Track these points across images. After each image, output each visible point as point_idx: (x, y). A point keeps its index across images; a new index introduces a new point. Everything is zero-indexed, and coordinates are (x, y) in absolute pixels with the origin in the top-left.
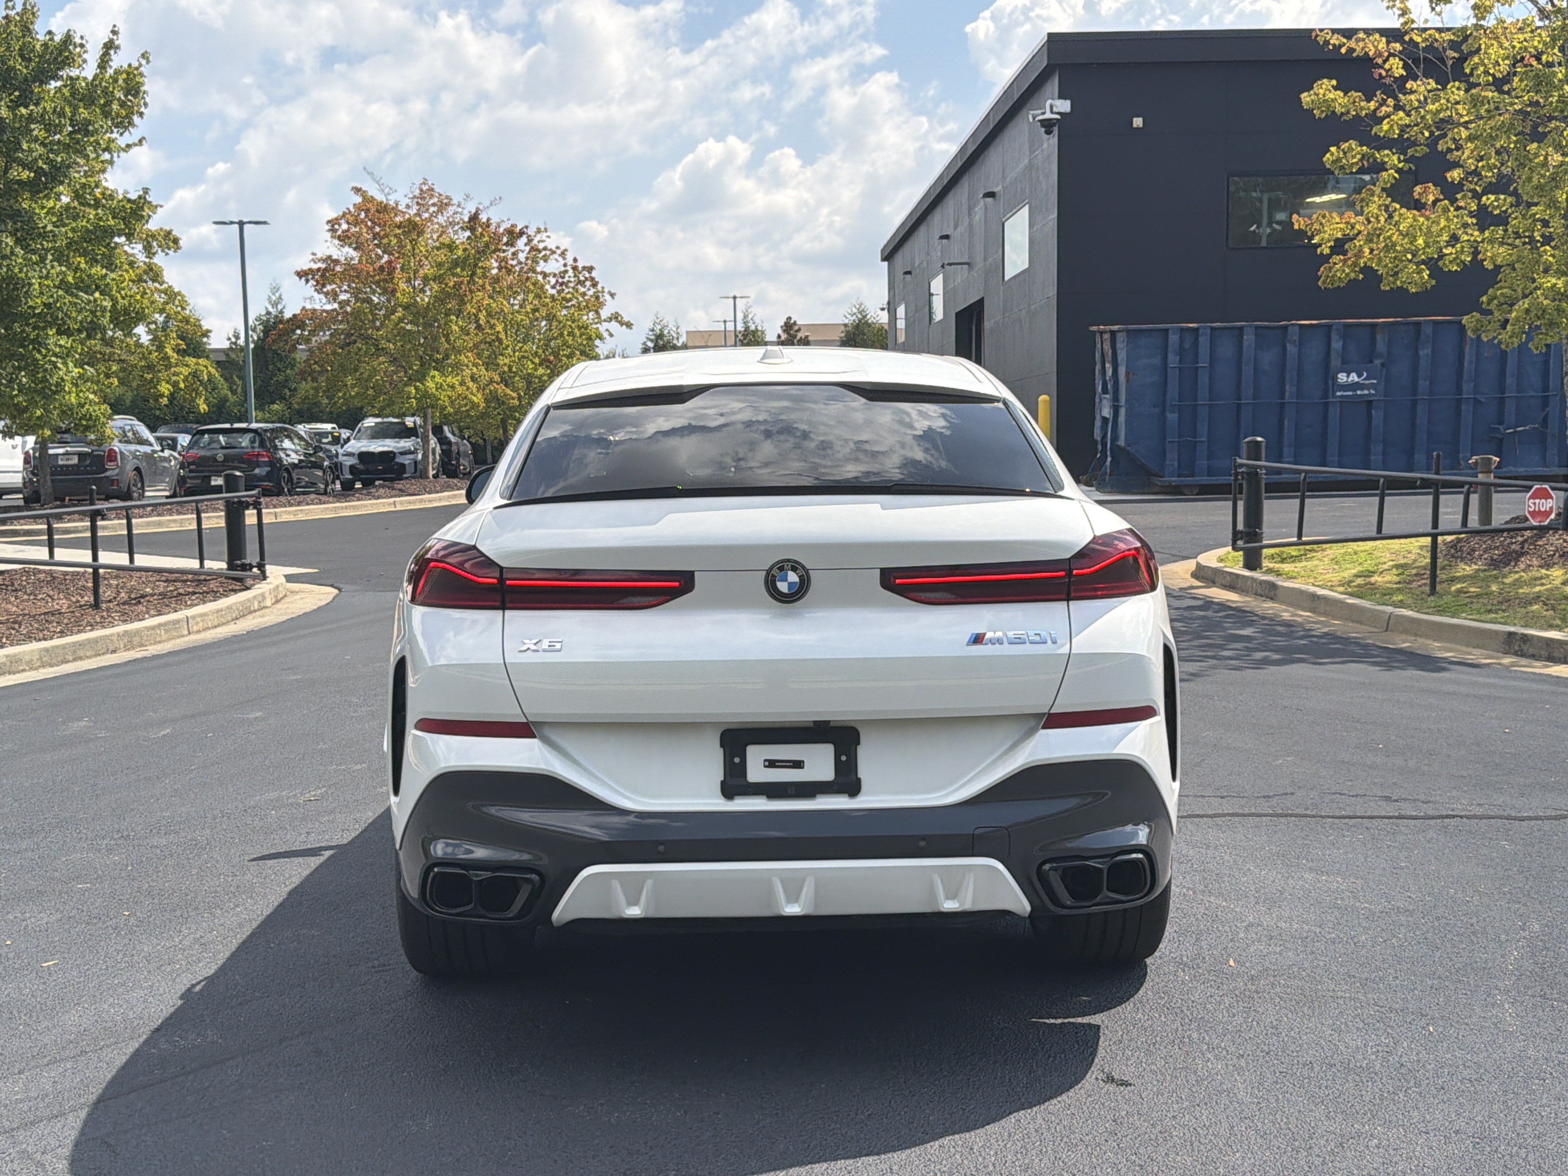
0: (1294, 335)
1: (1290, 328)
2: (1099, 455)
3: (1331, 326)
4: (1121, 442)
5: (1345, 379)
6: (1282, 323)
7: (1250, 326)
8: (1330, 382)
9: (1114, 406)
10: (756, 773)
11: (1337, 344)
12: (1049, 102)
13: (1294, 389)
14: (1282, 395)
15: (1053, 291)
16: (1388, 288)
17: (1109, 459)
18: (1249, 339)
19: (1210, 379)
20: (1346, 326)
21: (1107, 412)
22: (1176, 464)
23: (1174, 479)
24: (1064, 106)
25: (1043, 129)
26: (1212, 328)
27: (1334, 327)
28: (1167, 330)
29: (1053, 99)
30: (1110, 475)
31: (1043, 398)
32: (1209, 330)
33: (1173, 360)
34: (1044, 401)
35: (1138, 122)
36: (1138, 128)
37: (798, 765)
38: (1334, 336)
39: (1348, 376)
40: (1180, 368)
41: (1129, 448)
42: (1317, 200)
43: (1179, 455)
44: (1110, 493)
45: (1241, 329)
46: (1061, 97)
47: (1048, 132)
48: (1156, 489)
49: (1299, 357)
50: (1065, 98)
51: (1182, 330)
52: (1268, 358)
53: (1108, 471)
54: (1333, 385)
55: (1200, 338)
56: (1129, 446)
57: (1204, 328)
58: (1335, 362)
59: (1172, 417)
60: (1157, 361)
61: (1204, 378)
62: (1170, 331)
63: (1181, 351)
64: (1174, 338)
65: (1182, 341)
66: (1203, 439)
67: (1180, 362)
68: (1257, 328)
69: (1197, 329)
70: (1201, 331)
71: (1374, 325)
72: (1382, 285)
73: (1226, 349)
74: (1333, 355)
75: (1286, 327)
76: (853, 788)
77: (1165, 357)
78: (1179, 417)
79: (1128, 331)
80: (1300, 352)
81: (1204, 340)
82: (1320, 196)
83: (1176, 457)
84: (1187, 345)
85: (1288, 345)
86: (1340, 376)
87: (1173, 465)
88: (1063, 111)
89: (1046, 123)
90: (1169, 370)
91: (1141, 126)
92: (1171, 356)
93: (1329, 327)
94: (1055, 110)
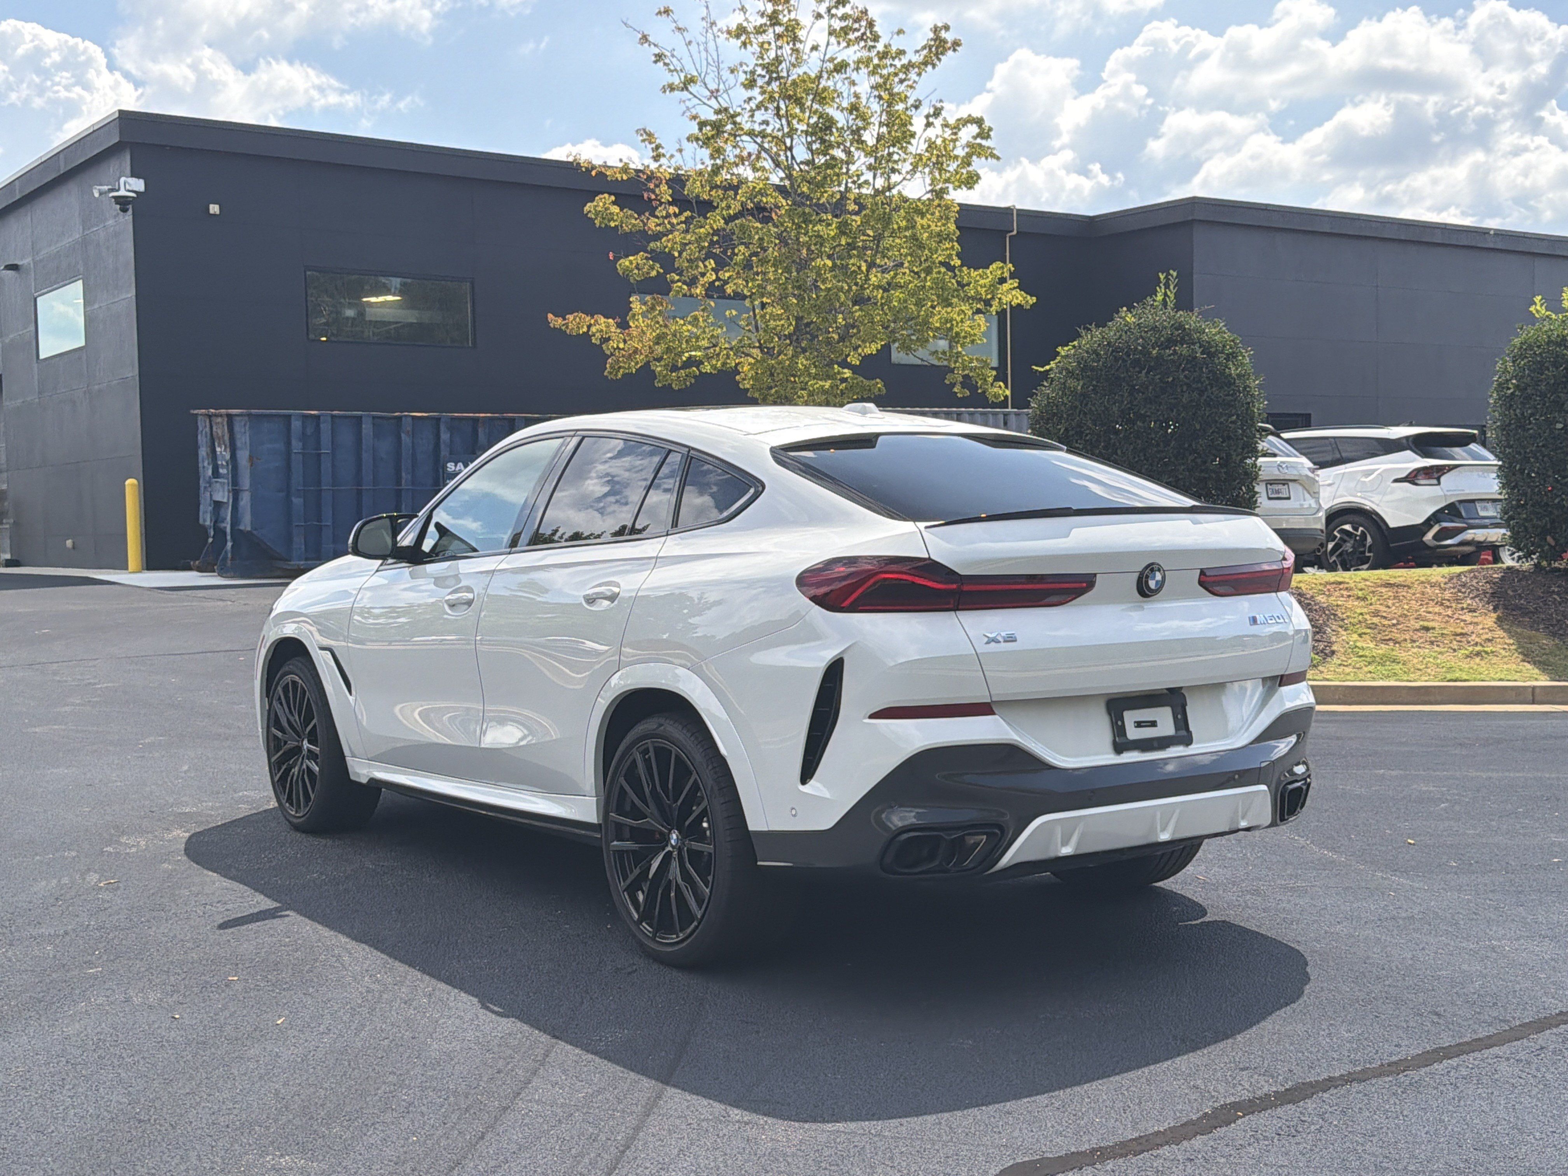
0: (407, 426)
1: (404, 419)
2: (210, 540)
3: (440, 419)
4: (246, 525)
5: (453, 468)
6: (397, 414)
7: (368, 416)
8: (441, 470)
9: (233, 490)
10: (1133, 733)
11: (445, 436)
12: (122, 180)
13: (409, 477)
14: (398, 482)
15: (132, 372)
16: (660, 385)
17: (229, 544)
18: (367, 428)
19: (333, 466)
20: (453, 419)
21: (222, 495)
22: (303, 547)
23: (302, 563)
24: (139, 185)
25: (118, 207)
26: (333, 416)
27: (442, 420)
28: (290, 416)
29: (127, 177)
30: (233, 559)
31: (130, 482)
32: (329, 419)
33: (296, 446)
34: (132, 485)
35: (214, 209)
36: (215, 215)
37: (1153, 724)
38: (443, 428)
39: (456, 466)
40: (304, 454)
41: (255, 532)
42: (373, 299)
43: (305, 538)
44: (232, 577)
45: (360, 418)
46: (134, 174)
47: (124, 210)
48: (278, 573)
49: (413, 447)
50: (138, 177)
51: (305, 417)
52: (385, 446)
53: (229, 555)
54: (443, 473)
55: (322, 426)
56: (256, 529)
57: (326, 415)
58: (444, 452)
59: (297, 501)
60: (280, 446)
61: (326, 466)
62: (293, 418)
63: (304, 437)
64: (296, 424)
65: (304, 427)
66: (328, 524)
67: (303, 449)
68: (374, 417)
69: (317, 417)
70: (322, 418)
71: (476, 420)
72: (656, 381)
73: (346, 437)
74: (442, 446)
75: (400, 418)
76: (1187, 740)
77: (288, 443)
78: (305, 501)
79: (249, 415)
80: (413, 443)
81: (325, 427)
82: (377, 296)
83: (303, 541)
84: (309, 431)
85: (403, 435)
86: (449, 465)
87: (300, 549)
88: (137, 189)
89: (122, 200)
90: (293, 456)
91: (218, 212)
92: (294, 442)
93: (438, 419)
94: (128, 187)
